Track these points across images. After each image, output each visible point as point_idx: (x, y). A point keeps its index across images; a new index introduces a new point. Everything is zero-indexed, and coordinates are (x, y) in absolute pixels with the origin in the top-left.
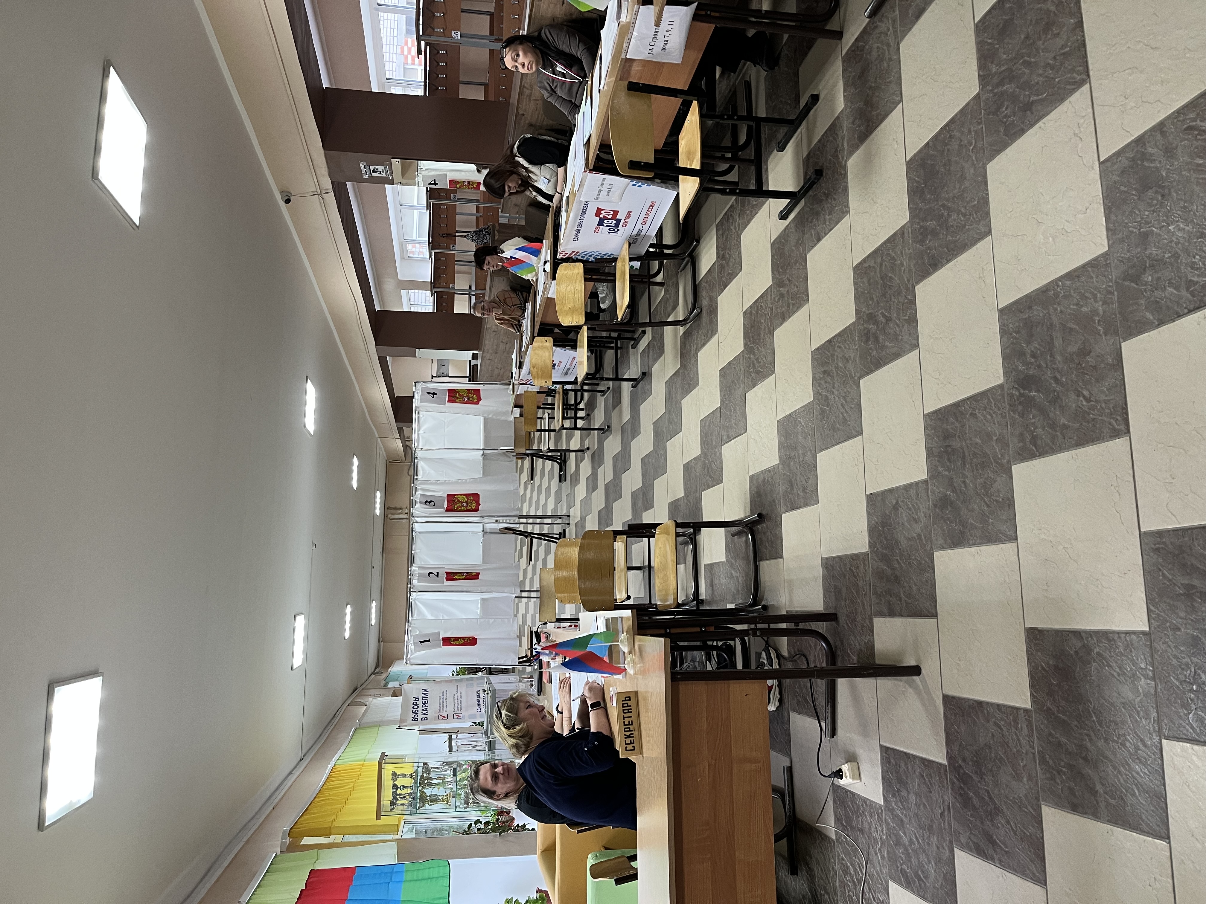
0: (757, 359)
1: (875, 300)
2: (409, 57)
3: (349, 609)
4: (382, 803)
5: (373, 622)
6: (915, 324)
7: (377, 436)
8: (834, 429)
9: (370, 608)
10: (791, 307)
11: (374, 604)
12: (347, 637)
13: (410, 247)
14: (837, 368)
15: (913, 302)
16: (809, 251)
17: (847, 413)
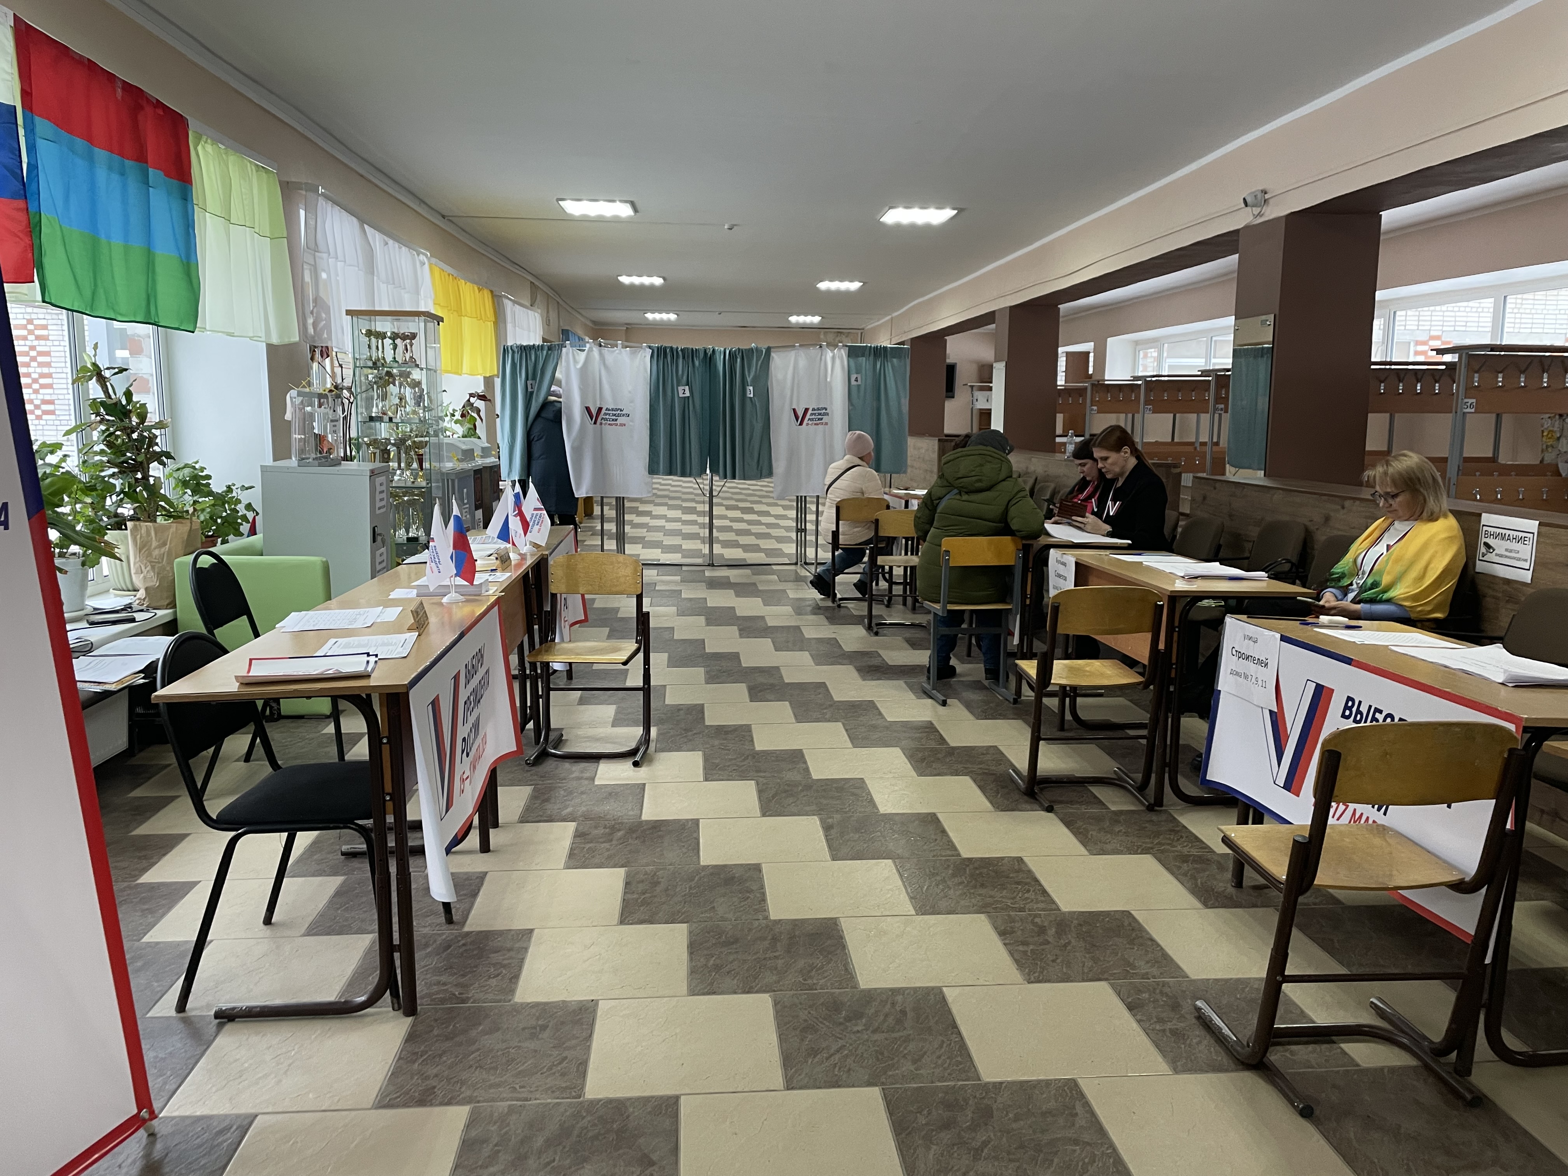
1: (1014, 1126)
3: (658, 281)
4: (373, 317)
5: (650, 316)
7: (894, 315)
8: (808, 1028)
9: (669, 312)
10: (1021, 948)
11: (672, 317)
12: (621, 279)
13: (1153, 352)
14: (907, 1039)
16: (1113, 986)
17: (827, 1059)
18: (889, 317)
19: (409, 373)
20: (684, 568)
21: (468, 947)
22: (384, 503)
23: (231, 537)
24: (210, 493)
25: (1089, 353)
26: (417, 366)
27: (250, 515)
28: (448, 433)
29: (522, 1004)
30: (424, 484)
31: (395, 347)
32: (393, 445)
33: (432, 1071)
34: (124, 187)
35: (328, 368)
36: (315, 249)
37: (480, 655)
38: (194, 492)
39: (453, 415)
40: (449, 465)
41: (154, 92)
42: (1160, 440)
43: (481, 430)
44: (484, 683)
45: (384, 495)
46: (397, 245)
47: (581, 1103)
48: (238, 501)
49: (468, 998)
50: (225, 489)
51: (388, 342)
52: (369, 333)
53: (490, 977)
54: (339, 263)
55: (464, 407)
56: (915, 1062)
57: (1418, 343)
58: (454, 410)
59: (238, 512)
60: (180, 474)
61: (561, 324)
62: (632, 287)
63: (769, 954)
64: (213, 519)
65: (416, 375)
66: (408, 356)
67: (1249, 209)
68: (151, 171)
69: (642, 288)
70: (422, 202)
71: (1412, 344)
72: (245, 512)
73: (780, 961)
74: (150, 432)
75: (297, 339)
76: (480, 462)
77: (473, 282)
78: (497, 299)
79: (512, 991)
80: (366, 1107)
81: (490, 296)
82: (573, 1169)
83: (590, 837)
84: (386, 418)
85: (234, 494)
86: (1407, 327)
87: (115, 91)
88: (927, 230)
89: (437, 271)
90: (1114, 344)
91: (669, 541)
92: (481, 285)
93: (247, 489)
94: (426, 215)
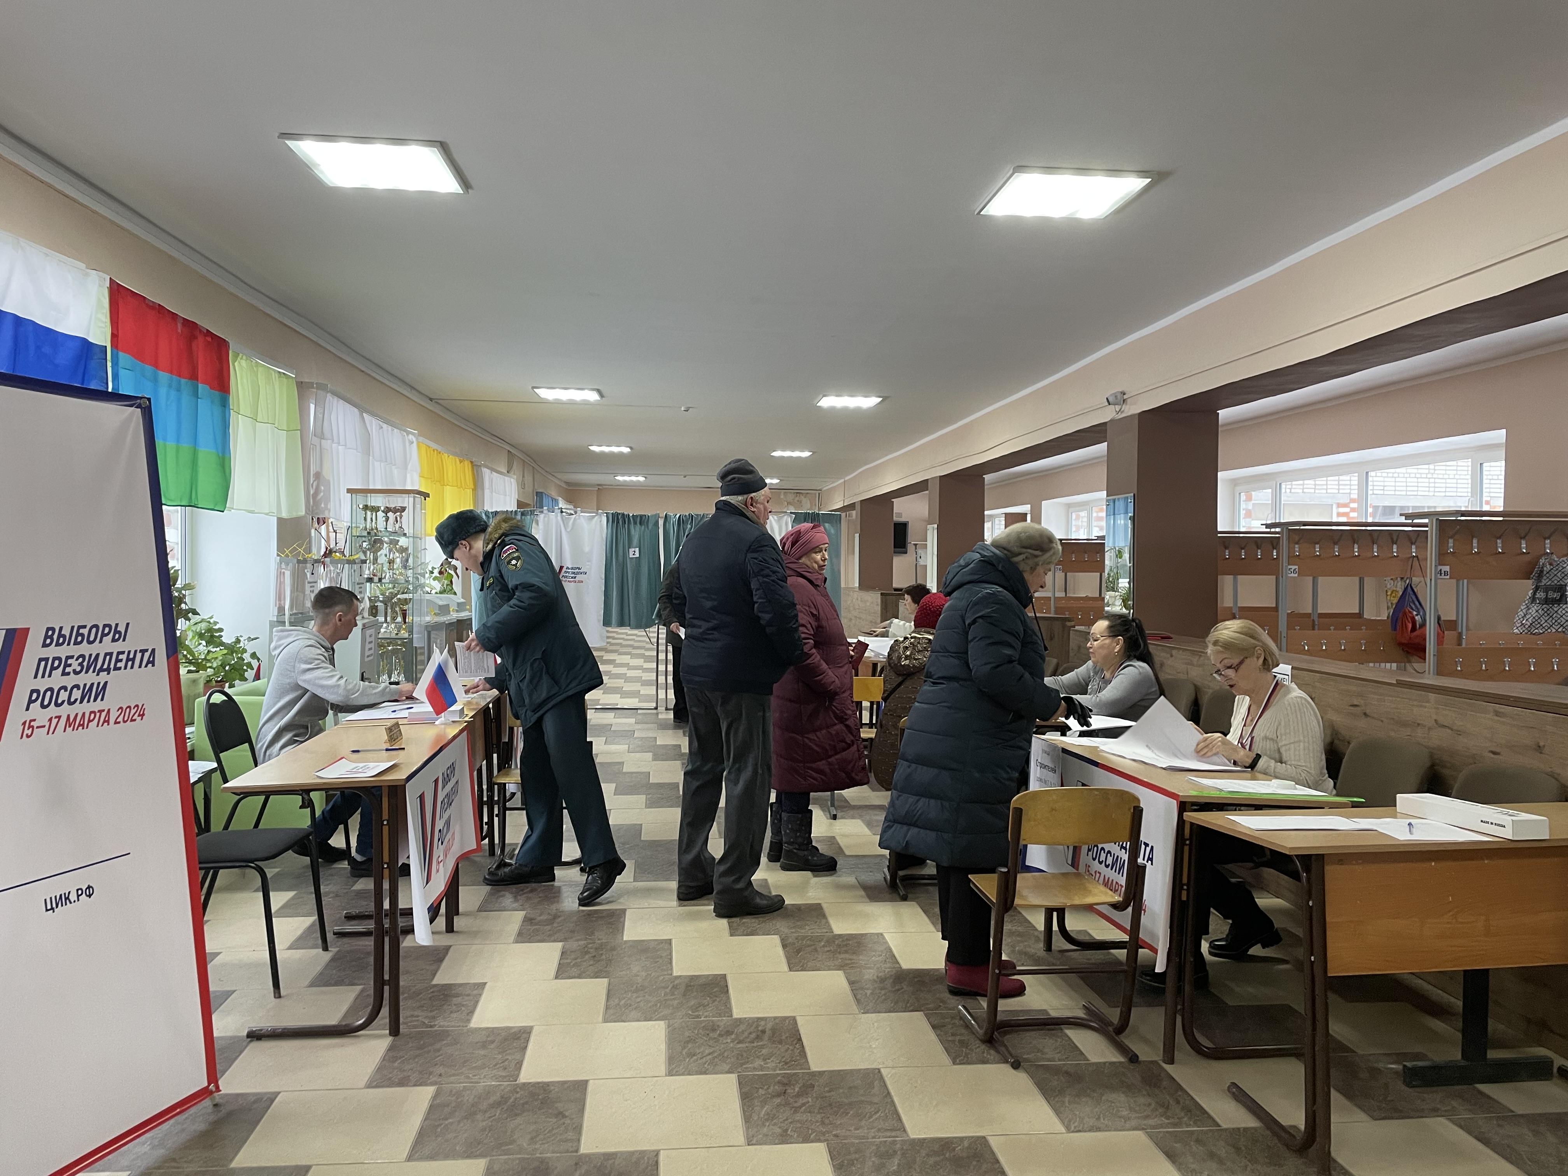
0: (815, 950)
1: (827, 1094)
2: (1347, 510)
3: (626, 450)
4: (369, 495)
5: (619, 478)
6: (777, 1141)
7: (847, 478)
8: (690, 1040)
9: (637, 475)
11: (641, 479)
12: (592, 448)
13: (1083, 514)
14: (762, 1047)
15: (806, 1140)
16: (926, 1015)
17: (701, 1058)
18: (842, 480)
19: (398, 541)
20: (639, 711)
21: (436, 994)
22: (372, 652)
23: (237, 682)
24: (222, 644)
25: (1026, 514)
26: (405, 535)
27: (255, 663)
28: (428, 589)
29: (476, 1028)
30: (406, 635)
31: (387, 519)
32: (381, 601)
33: (407, 1067)
34: (179, 400)
35: (324, 533)
36: (322, 436)
37: (452, 767)
38: (208, 643)
39: (432, 572)
40: (428, 619)
41: (205, 323)
42: (1090, 595)
43: (457, 586)
44: (455, 791)
45: (372, 645)
46: (390, 428)
47: (517, 1084)
48: (244, 651)
49: (435, 1025)
50: (234, 640)
51: (380, 514)
52: (366, 507)
53: (451, 1012)
54: (340, 447)
55: (442, 565)
56: (764, 1060)
57: (1339, 505)
58: (433, 568)
59: (244, 660)
60: (198, 628)
61: (536, 487)
62: (603, 454)
63: (669, 997)
64: (223, 666)
65: (403, 542)
66: (397, 526)
67: (1112, 407)
68: (200, 385)
69: (612, 455)
70: (412, 388)
71: (1335, 506)
72: (250, 660)
73: (676, 1002)
74: (180, 592)
75: (303, 513)
76: (454, 616)
77: (455, 454)
78: (476, 469)
79: (469, 1021)
80: (360, 1087)
81: (470, 465)
82: (509, 1119)
83: (536, 921)
84: (376, 579)
85: (242, 644)
86: (1329, 491)
87: (177, 328)
88: (858, 412)
89: (423, 448)
90: (1047, 506)
91: (628, 687)
92: (462, 456)
93: (253, 640)
94: (416, 400)
